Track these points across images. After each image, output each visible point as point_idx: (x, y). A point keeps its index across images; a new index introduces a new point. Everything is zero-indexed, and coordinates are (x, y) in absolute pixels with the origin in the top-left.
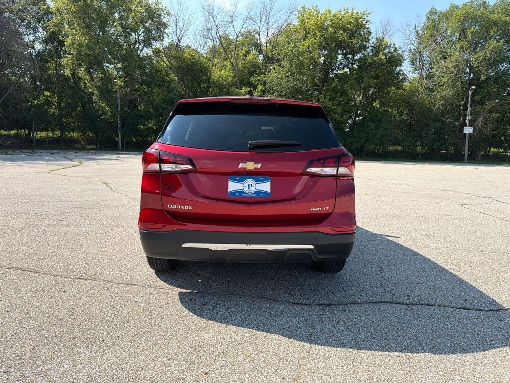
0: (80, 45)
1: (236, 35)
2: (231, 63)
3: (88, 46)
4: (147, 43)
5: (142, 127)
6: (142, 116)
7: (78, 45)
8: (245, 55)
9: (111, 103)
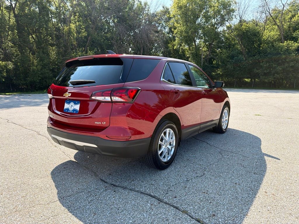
0: (181, 32)
1: (283, 5)
2: (278, 26)
3: (185, 32)
4: (222, 23)
5: (214, 73)
6: (215, 67)
7: (180, 32)
8: (291, 18)
9: (198, 61)
